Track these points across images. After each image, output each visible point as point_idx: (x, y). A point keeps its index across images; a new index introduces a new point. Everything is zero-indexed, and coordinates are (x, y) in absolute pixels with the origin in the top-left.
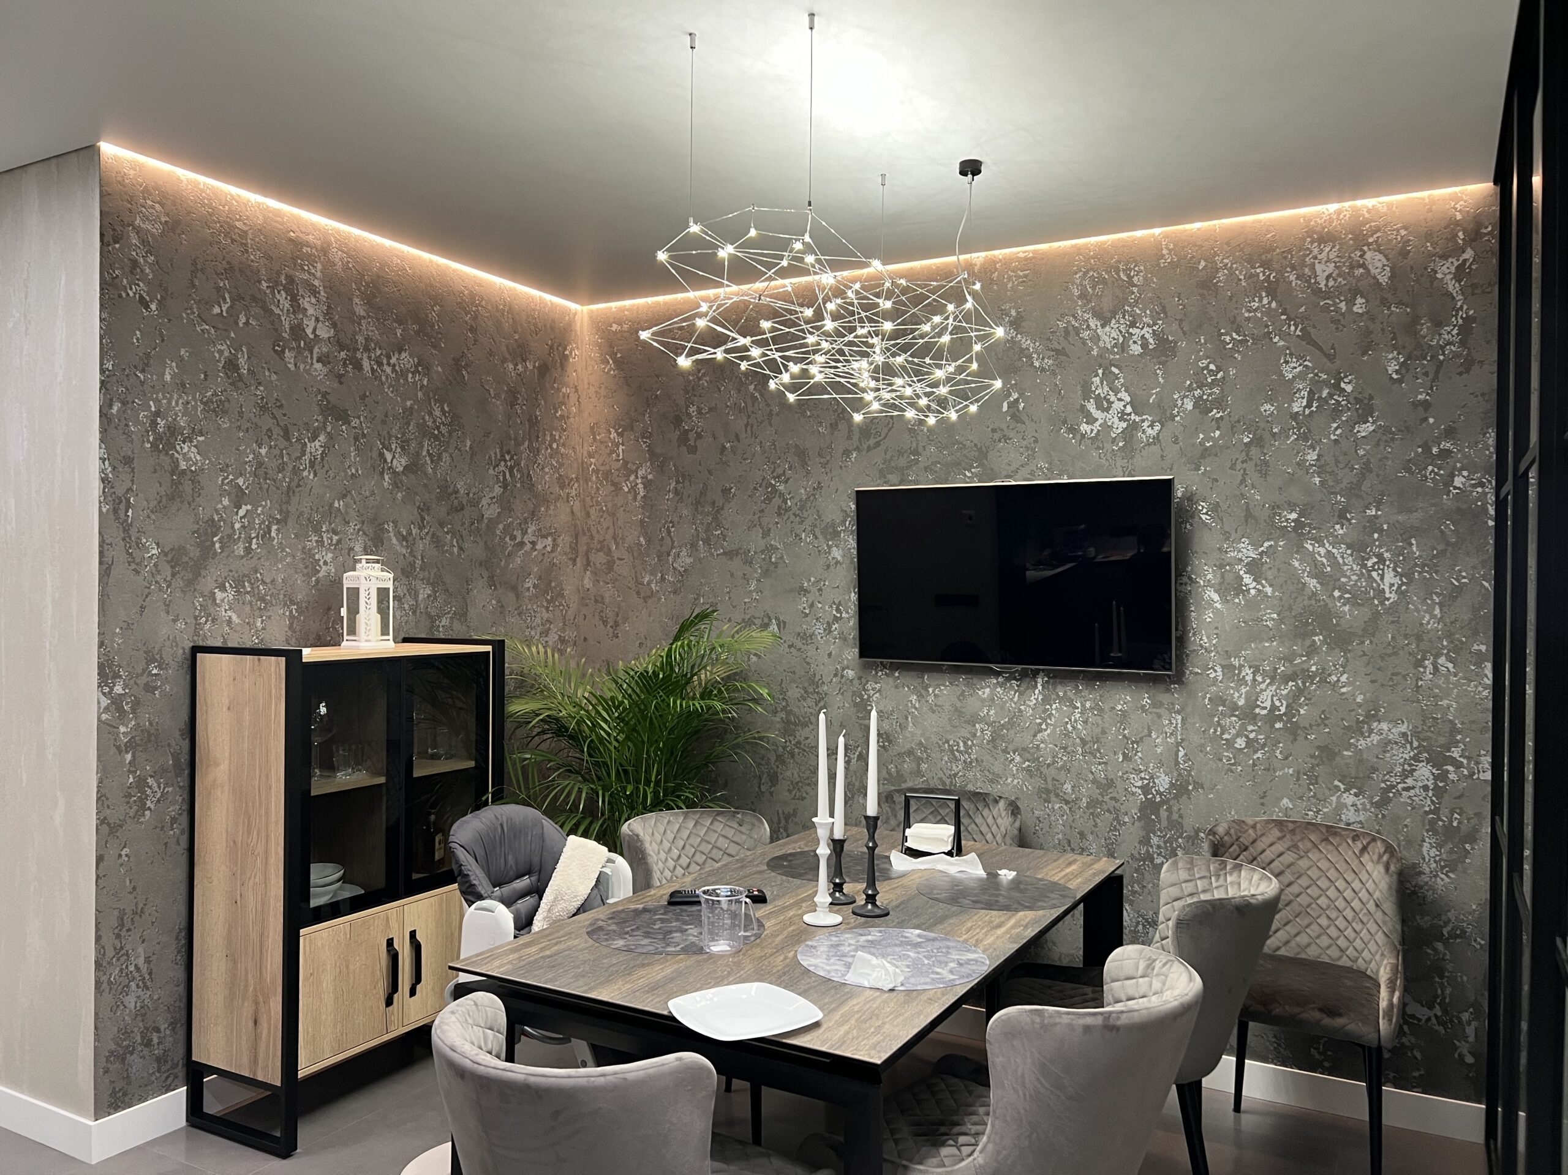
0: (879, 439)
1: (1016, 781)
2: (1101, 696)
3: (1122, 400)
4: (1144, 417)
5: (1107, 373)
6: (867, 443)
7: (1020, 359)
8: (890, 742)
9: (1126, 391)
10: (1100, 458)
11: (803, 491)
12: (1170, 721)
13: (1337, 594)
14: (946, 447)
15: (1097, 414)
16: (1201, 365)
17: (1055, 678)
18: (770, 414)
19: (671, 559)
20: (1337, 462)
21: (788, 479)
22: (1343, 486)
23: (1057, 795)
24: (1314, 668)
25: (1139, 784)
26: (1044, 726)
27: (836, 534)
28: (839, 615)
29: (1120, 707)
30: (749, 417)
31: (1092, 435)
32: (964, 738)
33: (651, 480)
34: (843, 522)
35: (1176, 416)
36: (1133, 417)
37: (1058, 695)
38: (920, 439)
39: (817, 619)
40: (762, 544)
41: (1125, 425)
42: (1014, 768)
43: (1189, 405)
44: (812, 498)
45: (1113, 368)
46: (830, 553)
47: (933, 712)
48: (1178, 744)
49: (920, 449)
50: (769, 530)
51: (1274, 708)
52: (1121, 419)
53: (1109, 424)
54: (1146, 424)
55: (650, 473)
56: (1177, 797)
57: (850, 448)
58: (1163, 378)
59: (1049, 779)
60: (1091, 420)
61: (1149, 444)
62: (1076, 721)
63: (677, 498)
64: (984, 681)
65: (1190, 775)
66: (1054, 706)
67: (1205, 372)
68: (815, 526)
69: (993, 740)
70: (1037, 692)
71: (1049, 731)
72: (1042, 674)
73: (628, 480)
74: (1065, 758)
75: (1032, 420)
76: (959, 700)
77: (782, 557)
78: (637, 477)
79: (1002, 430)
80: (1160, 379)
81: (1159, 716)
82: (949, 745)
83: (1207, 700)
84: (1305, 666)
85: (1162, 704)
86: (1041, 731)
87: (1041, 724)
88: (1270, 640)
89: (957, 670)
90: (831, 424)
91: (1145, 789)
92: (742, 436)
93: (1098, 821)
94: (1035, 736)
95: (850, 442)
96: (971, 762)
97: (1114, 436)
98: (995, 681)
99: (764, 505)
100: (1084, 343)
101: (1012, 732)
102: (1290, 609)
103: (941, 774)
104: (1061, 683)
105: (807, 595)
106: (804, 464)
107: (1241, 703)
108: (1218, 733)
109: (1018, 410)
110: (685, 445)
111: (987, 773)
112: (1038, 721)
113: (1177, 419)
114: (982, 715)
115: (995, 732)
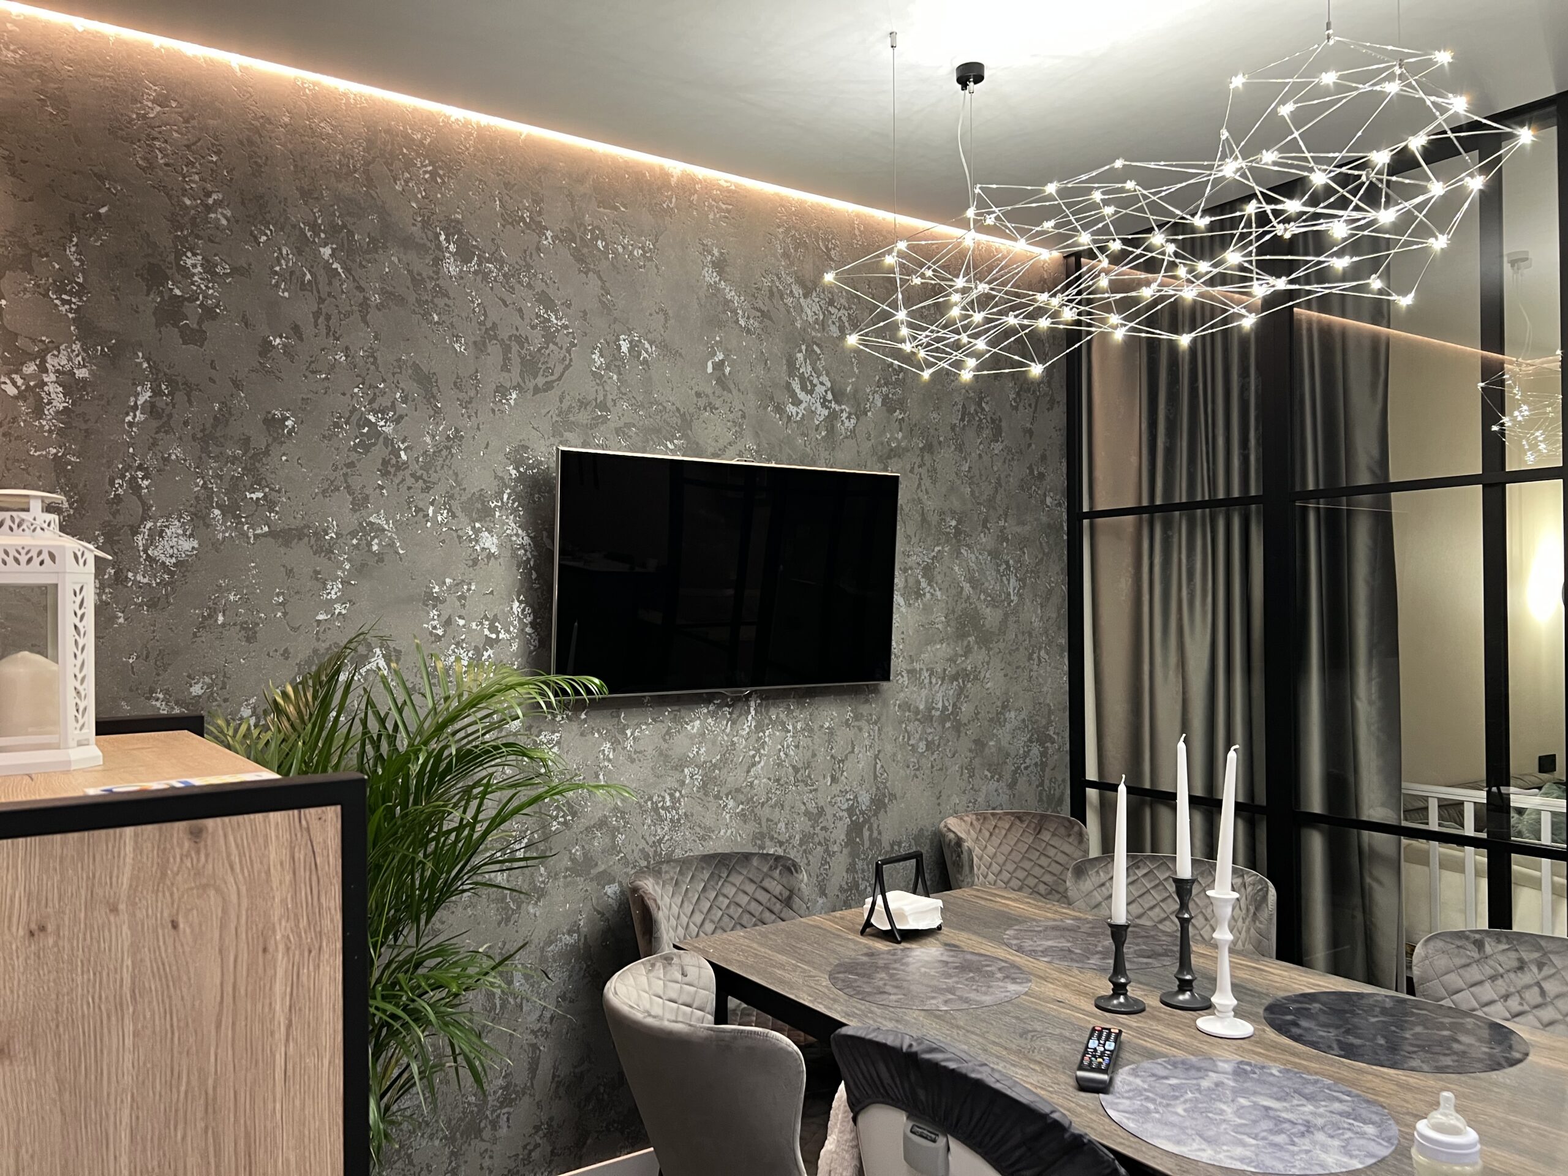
0: (550, 378)
1: (729, 832)
2: (811, 714)
3: (824, 385)
4: (843, 407)
5: (810, 352)
6: (534, 382)
7: (724, 312)
8: (574, 814)
9: (827, 375)
10: (806, 445)
11: (428, 439)
12: (869, 733)
13: (982, 597)
14: (642, 406)
15: (802, 395)
17: (768, 699)
18: (365, 305)
19: (140, 541)
20: (981, 475)
21: (401, 417)
22: (985, 497)
23: (772, 838)
25: (845, 806)
26: (757, 759)
27: (486, 514)
28: (494, 636)
29: (827, 725)
30: (321, 300)
31: (798, 418)
32: (670, 789)
33: (84, 380)
34: (499, 495)
35: (868, 411)
36: (833, 405)
37: (770, 719)
38: (607, 388)
39: (458, 644)
40: (352, 520)
41: (826, 412)
42: (728, 816)
43: (878, 401)
44: (444, 453)
45: (815, 347)
46: (477, 541)
47: (633, 761)
48: (876, 757)
49: (610, 404)
50: (366, 498)
51: (945, 708)
52: (823, 405)
53: (813, 409)
54: (844, 415)
55: (80, 366)
56: (876, 814)
59: (764, 821)
60: (797, 402)
61: (846, 437)
62: (788, 747)
63: (155, 424)
64: (693, 711)
65: (886, 787)
66: (767, 733)
67: (890, 370)
68: (452, 497)
69: (705, 785)
70: (750, 718)
71: (762, 763)
72: (754, 696)
73: (18, 371)
74: (778, 792)
75: (739, 389)
76: (665, 740)
77: (392, 544)
78: (43, 369)
79: (707, 396)
81: (860, 729)
82: (652, 803)
83: (897, 708)
84: (964, 666)
85: (862, 716)
86: (754, 764)
87: (754, 756)
88: (941, 641)
89: (662, 702)
90: (475, 343)
91: (850, 811)
92: (308, 331)
93: (810, 857)
94: (748, 772)
95: (506, 375)
96: (679, 820)
97: (817, 422)
98: (706, 711)
99: (354, 456)
101: (725, 771)
102: (953, 612)
103: (642, 844)
104: (773, 704)
105: (440, 606)
106: (430, 397)
107: (922, 707)
108: (906, 740)
109: (724, 374)
110: (175, 325)
111: (698, 829)
112: (753, 752)
113: (869, 414)
114: (691, 756)
115: (705, 775)
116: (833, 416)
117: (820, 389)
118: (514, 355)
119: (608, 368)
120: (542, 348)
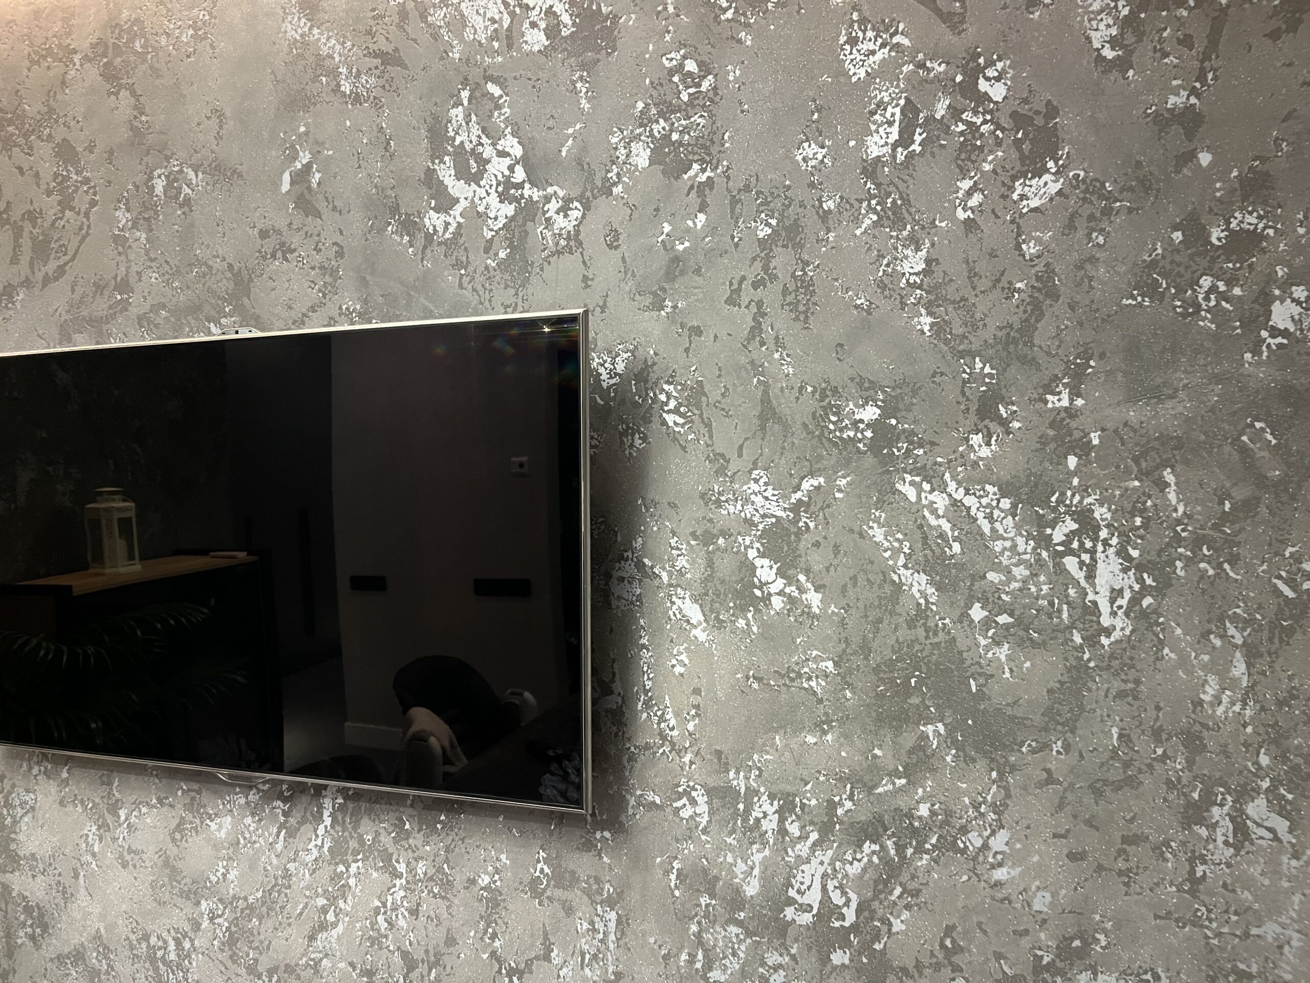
0: (62, 261)
2: (448, 850)
3: (507, 155)
4: (550, 190)
5: (479, 98)
6: (44, 271)
7: (316, 79)
8: (45, 928)
9: (513, 134)
10: (461, 286)
12: (592, 923)
14: (178, 274)
15: (457, 188)
16: (667, 64)
20: (973, 275)
22: (988, 334)
24: (924, 810)
26: (331, 917)
29: (485, 880)
31: (447, 236)
32: (177, 931)
35: (615, 184)
36: (527, 191)
37: (361, 841)
38: (130, 257)
41: (509, 210)
43: (641, 156)
45: (491, 87)
47: (125, 865)
49: (132, 280)
51: (829, 910)
52: (503, 197)
53: (481, 209)
54: (553, 206)
57: (15, 281)
58: (589, 100)
60: (445, 203)
61: (559, 253)
62: (395, 908)
64: (223, 798)
66: (353, 868)
67: (676, 79)
69: (231, 941)
70: (321, 831)
71: (340, 928)
75: (334, 208)
76: (174, 840)
79: (279, 232)
80: (583, 101)
81: (569, 910)
82: (148, 947)
83: (673, 877)
84: (902, 802)
85: (575, 880)
86: (323, 927)
87: (324, 910)
88: (820, 727)
94: (312, 938)
95: (15, 269)
97: (489, 235)
98: (243, 801)
100: (436, 37)
101: (269, 924)
102: (865, 649)
104: (369, 812)
107: (752, 889)
108: (698, 965)
109: (309, 188)
112: (321, 902)
113: (617, 190)
114: (214, 879)
115: (235, 921)
116: (527, 214)
117: (497, 167)
118: (26, 243)
119: (135, 226)
120: (57, 219)
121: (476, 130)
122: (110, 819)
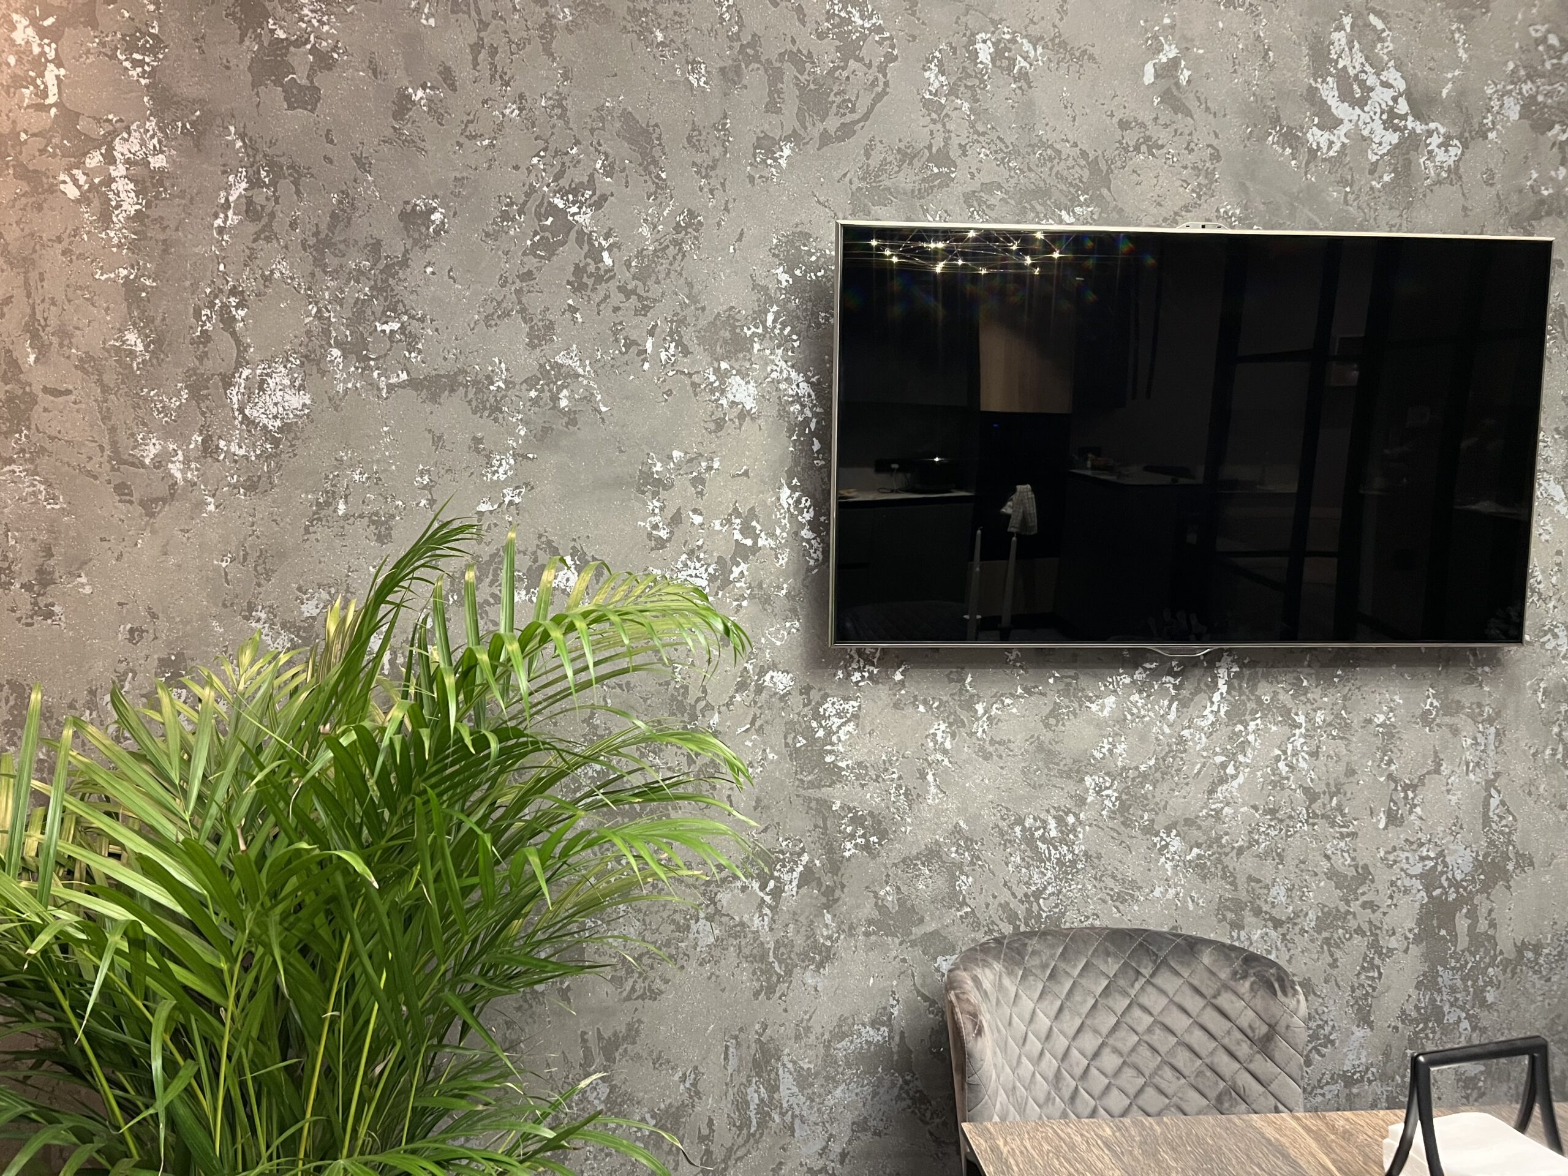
0: (848, 119)
1: (1172, 892)
2: (1345, 698)
3: (1390, 86)
4: (1432, 126)
5: (1362, 27)
6: (821, 127)
8: (883, 835)
9: (1398, 68)
10: (1346, 202)
11: (645, 230)
12: (1475, 739)
14: (1016, 153)
15: (1341, 109)
16: (1533, 34)
17: (1250, 664)
18: (548, 26)
19: (235, 396)
21: (604, 198)
23: (1257, 912)
25: (1418, 869)
26: (1230, 770)
27: (738, 346)
28: (749, 542)
29: (1380, 718)
30: (484, 25)
31: (1331, 153)
32: (1058, 809)
33: (161, 171)
34: (759, 316)
35: (1490, 130)
36: (1410, 123)
37: (1259, 701)
38: (951, 126)
39: (691, 553)
40: (529, 362)
41: (1394, 138)
42: (1169, 865)
43: (1513, 111)
44: (672, 251)
45: (1373, 19)
46: (723, 392)
47: (987, 757)
48: (1490, 784)
49: (954, 153)
50: (550, 327)
52: (1388, 125)
53: (1366, 133)
54: (1435, 141)
55: (156, 152)
56: (1486, 888)
57: (776, 134)
58: (1466, 50)
59: (1241, 880)
60: (1330, 123)
61: (1439, 182)
62: (1295, 754)
63: (252, 228)
64: (1103, 680)
65: (1510, 842)
66: (1252, 726)
67: (1541, 48)
68: (682, 322)
69: (1123, 808)
70: (1216, 697)
71: (1241, 779)
72: (1227, 659)
73: (79, 165)
74: (1273, 833)
75: (1207, 109)
76: (1047, 726)
77: (589, 398)
78: (109, 159)
79: (1143, 125)
80: (1461, 52)
81: (1455, 731)
82: (1024, 830)
83: (1540, 694)
85: (1459, 707)
86: (1223, 780)
87: (1224, 766)
89: (1041, 661)
90: (722, 70)
91: (1429, 879)
92: (464, 73)
93: (1338, 954)
94: (1212, 792)
95: (773, 118)
96: (1073, 863)
97: (1374, 158)
98: (1128, 680)
99: (532, 262)
101: (1165, 787)
103: (1005, 896)
104: (1265, 677)
105: (663, 494)
106: (649, 163)
108: (1559, 756)
109: (1177, 84)
110: (278, 82)
111: (1110, 882)
112: (1219, 759)
113: (1492, 135)
114: (1098, 755)
115: (1126, 790)
116: (1410, 144)
117: (1381, 97)
118: (788, 86)
119: (953, 92)
120: (836, 69)
121: (1359, 58)
122: (964, 716)
